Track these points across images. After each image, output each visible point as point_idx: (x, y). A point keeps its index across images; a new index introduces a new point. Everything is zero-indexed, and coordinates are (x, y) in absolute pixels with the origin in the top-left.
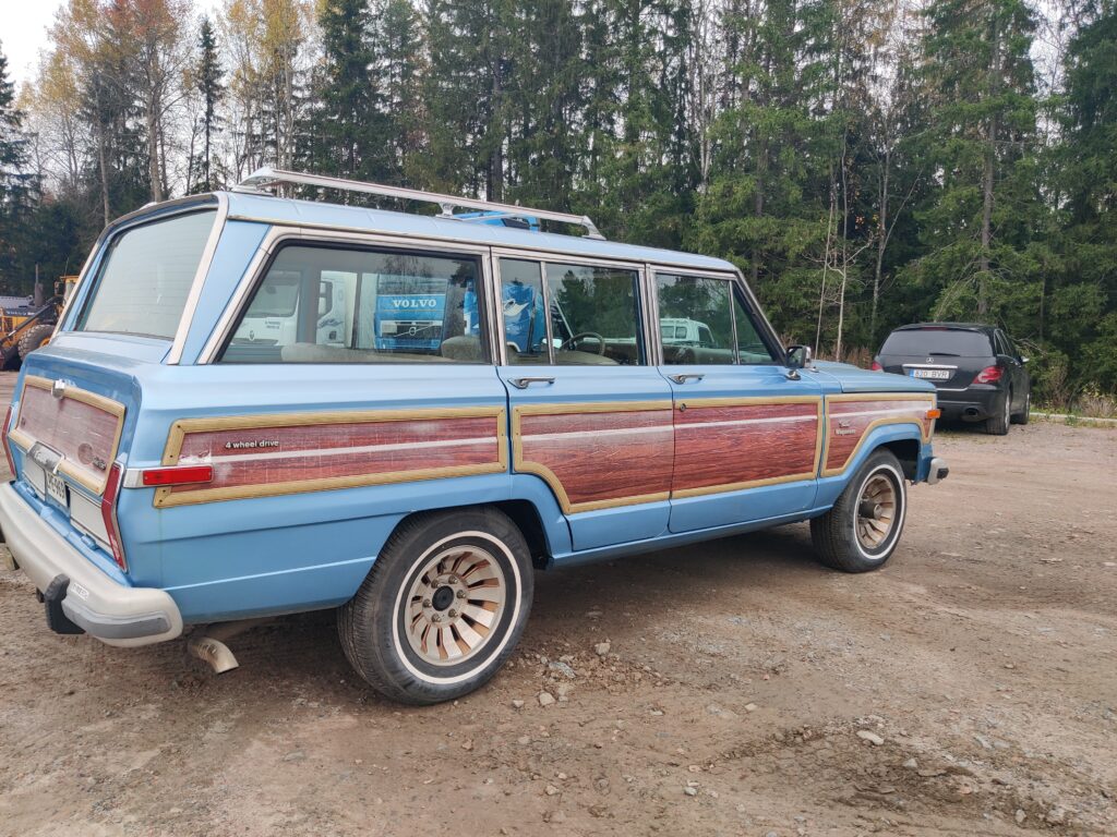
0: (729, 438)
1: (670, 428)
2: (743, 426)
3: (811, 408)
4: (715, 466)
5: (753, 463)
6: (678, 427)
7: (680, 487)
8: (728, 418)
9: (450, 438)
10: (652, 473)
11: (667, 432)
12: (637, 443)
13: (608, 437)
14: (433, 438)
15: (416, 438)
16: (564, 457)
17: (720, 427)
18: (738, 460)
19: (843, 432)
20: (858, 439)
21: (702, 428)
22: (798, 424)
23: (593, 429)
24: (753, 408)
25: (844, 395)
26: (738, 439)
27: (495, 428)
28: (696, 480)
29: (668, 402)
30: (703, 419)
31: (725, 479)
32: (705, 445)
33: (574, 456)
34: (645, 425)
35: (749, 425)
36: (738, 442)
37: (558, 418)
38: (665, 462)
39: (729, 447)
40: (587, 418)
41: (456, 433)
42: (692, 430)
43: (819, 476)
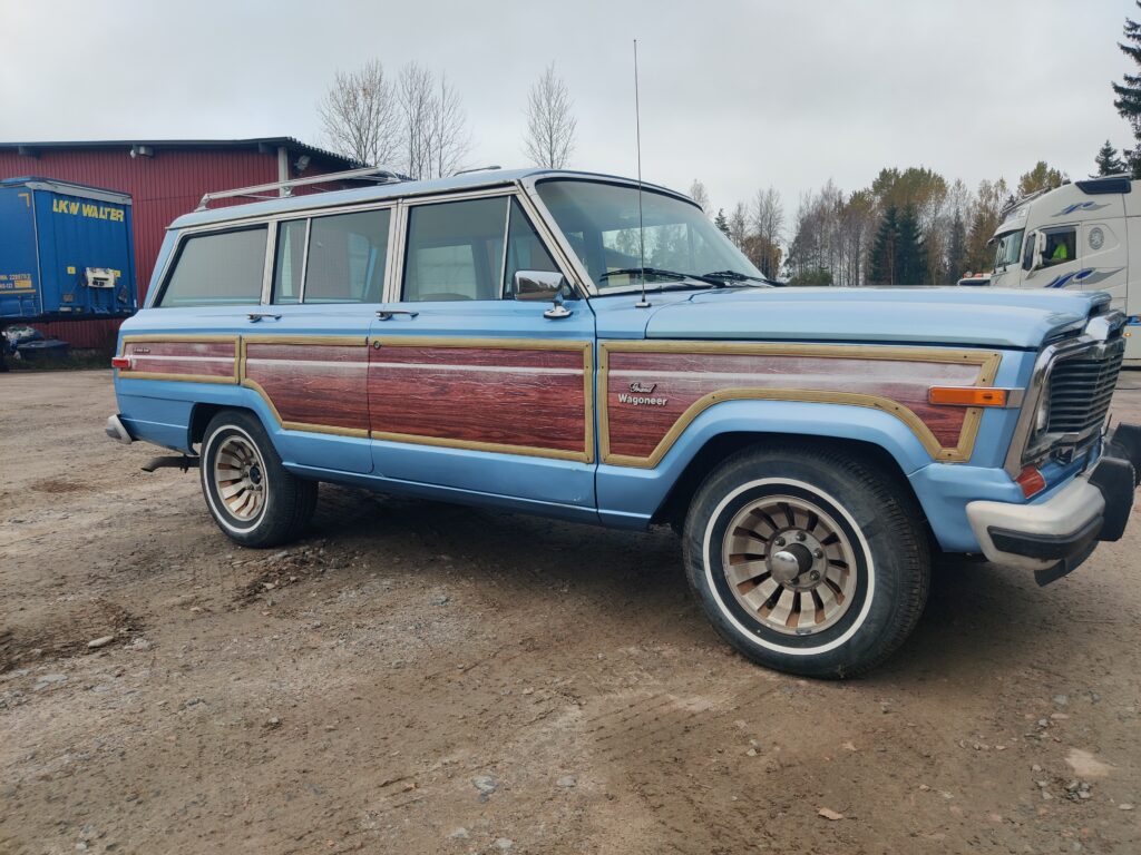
0: (432, 384)
1: (365, 365)
2: (452, 372)
3: (573, 357)
4: (416, 414)
5: (471, 419)
6: (373, 364)
7: (380, 428)
8: (434, 361)
9: (213, 356)
10: (347, 408)
11: (360, 369)
12: (330, 376)
13: (306, 367)
14: (204, 355)
15: (195, 353)
16: (273, 380)
17: (421, 370)
18: (447, 412)
19: (636, 400)
20: (675, 416)
21: (399, 369)
22: (543, 379)
23: (296, 358)
24: (469, 352)
25: (647, 342)
26: (445, 386)
27: (234, 352)
28: (394, 423)
29: (361, 338)
30: (401, 359)
31: (434, 432)
32: (403, 388)
33: (279, 380)
34: (339, 360)
35: (461, 372)
36: (444, 390)
37: (271, 347)
38: (359, 399)
39: (432, 394)
40: (291, 348)
41: (215, 353)
42: (387, 369)
43: (597, 460)
